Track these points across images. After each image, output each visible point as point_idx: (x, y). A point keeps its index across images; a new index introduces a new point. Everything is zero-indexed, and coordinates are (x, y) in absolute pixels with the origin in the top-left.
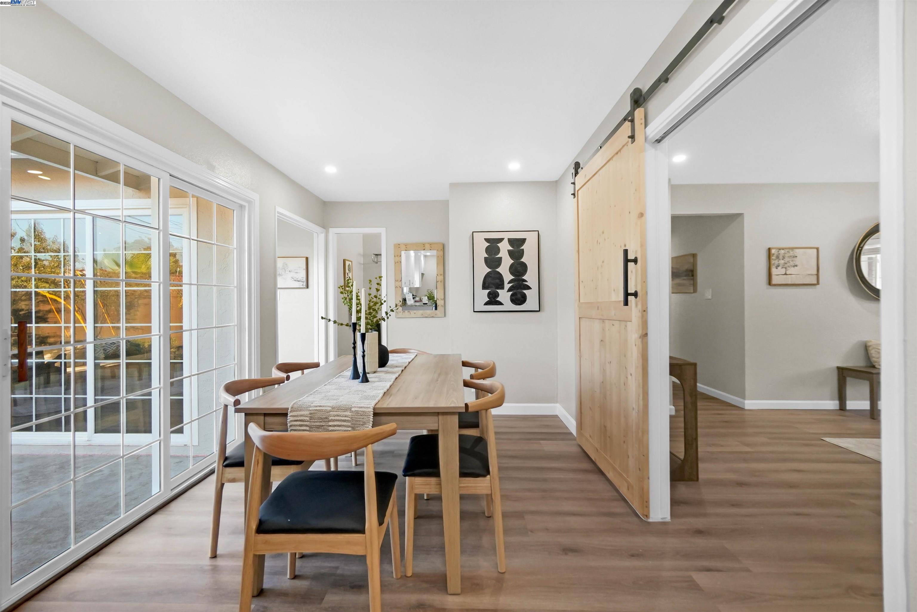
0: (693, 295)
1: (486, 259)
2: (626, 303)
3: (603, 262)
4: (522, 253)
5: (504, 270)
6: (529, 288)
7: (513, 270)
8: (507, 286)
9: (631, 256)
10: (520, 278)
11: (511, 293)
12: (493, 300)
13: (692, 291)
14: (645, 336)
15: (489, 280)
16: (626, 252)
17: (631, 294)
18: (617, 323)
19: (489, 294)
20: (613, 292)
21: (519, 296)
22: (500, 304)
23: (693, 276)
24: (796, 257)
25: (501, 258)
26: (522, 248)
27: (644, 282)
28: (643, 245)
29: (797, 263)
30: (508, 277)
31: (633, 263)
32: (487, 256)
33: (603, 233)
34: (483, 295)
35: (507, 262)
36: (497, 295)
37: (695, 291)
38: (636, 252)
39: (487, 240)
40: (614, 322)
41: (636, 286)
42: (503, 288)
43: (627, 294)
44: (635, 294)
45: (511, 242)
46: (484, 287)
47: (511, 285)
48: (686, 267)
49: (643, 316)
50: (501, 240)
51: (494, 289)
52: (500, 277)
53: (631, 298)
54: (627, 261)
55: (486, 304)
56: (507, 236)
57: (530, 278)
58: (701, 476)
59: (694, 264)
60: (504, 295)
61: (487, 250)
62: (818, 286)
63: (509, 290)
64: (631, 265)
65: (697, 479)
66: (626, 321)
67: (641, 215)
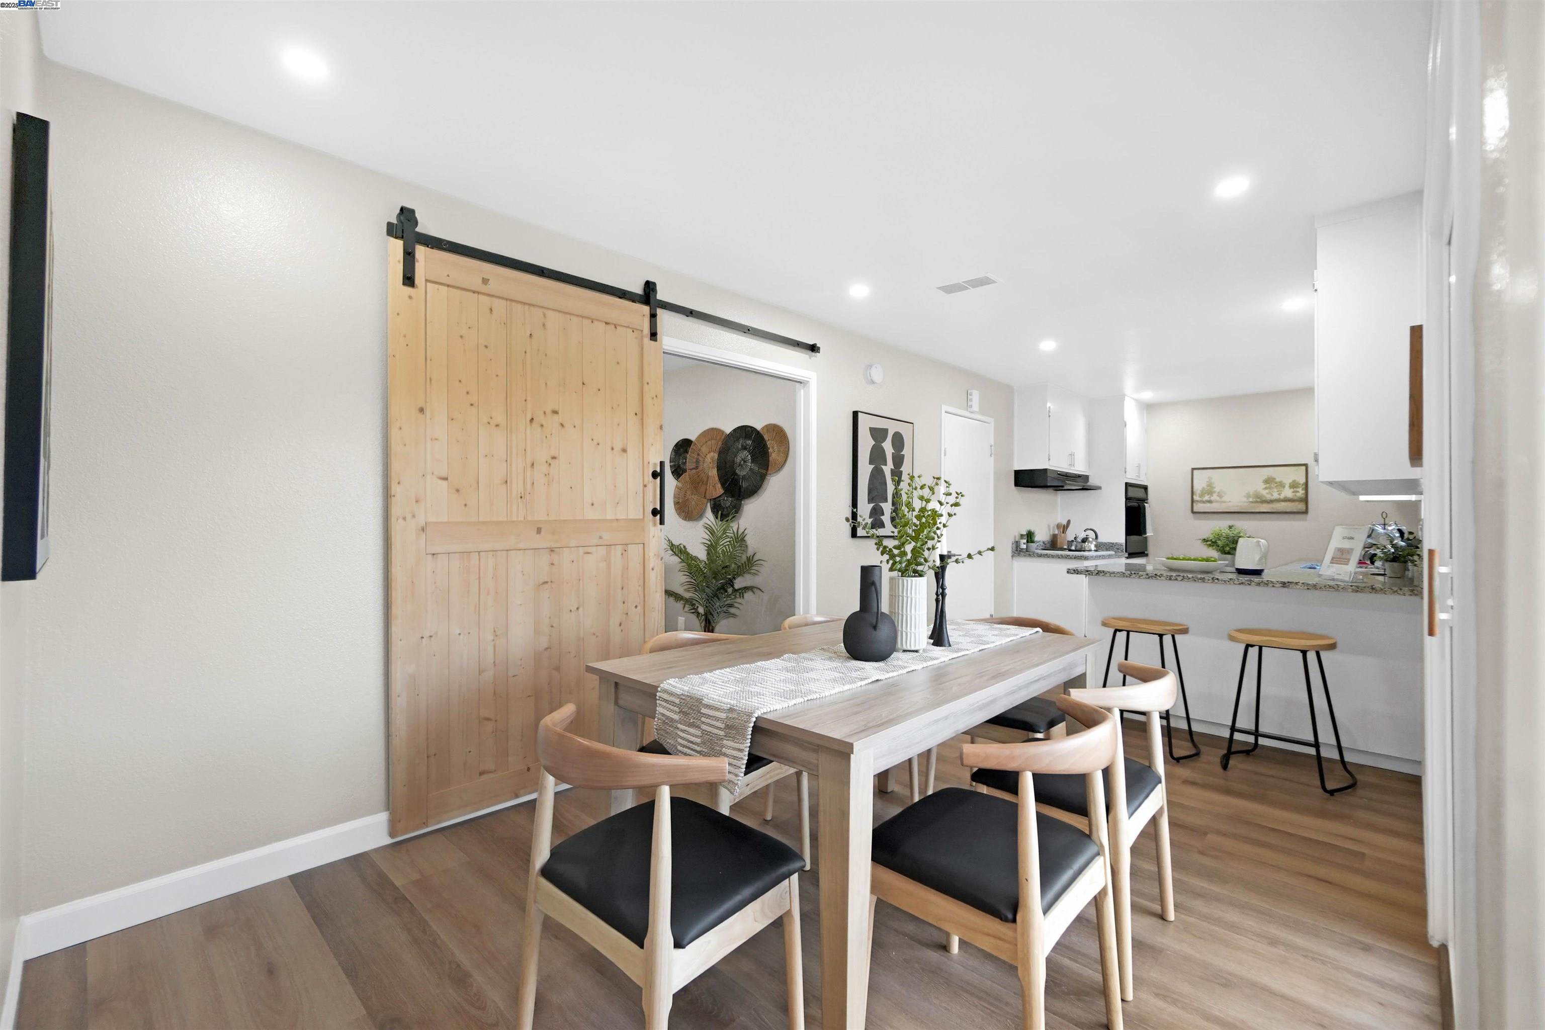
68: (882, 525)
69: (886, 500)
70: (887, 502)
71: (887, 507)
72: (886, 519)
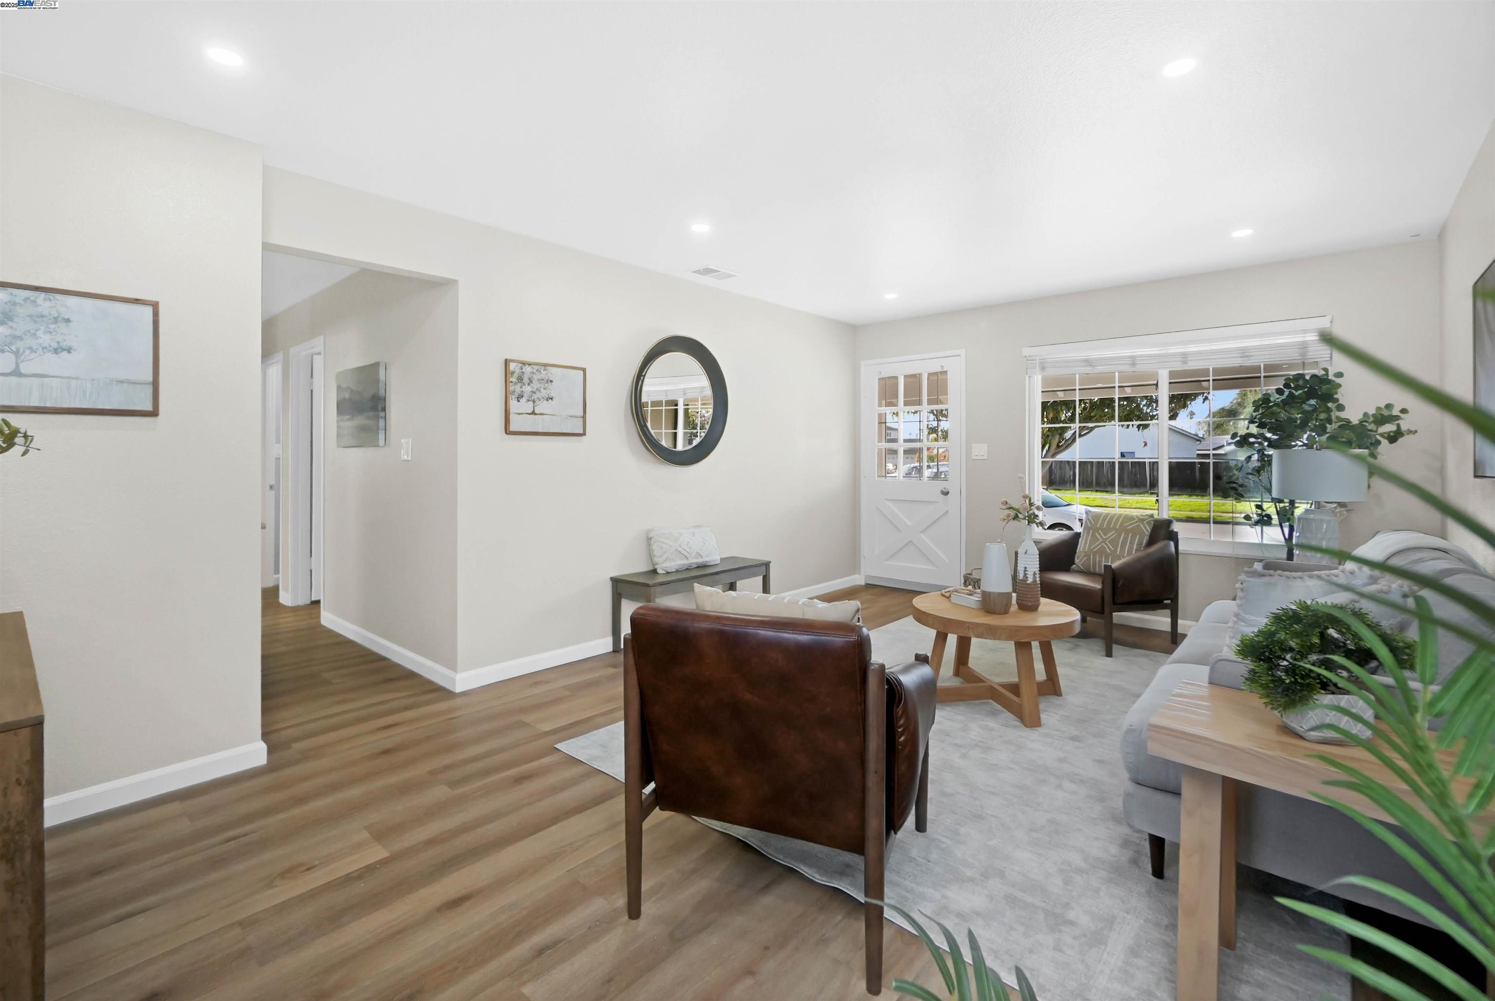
24: (551, 381)
29: (552, 395)
62: (584, 437)
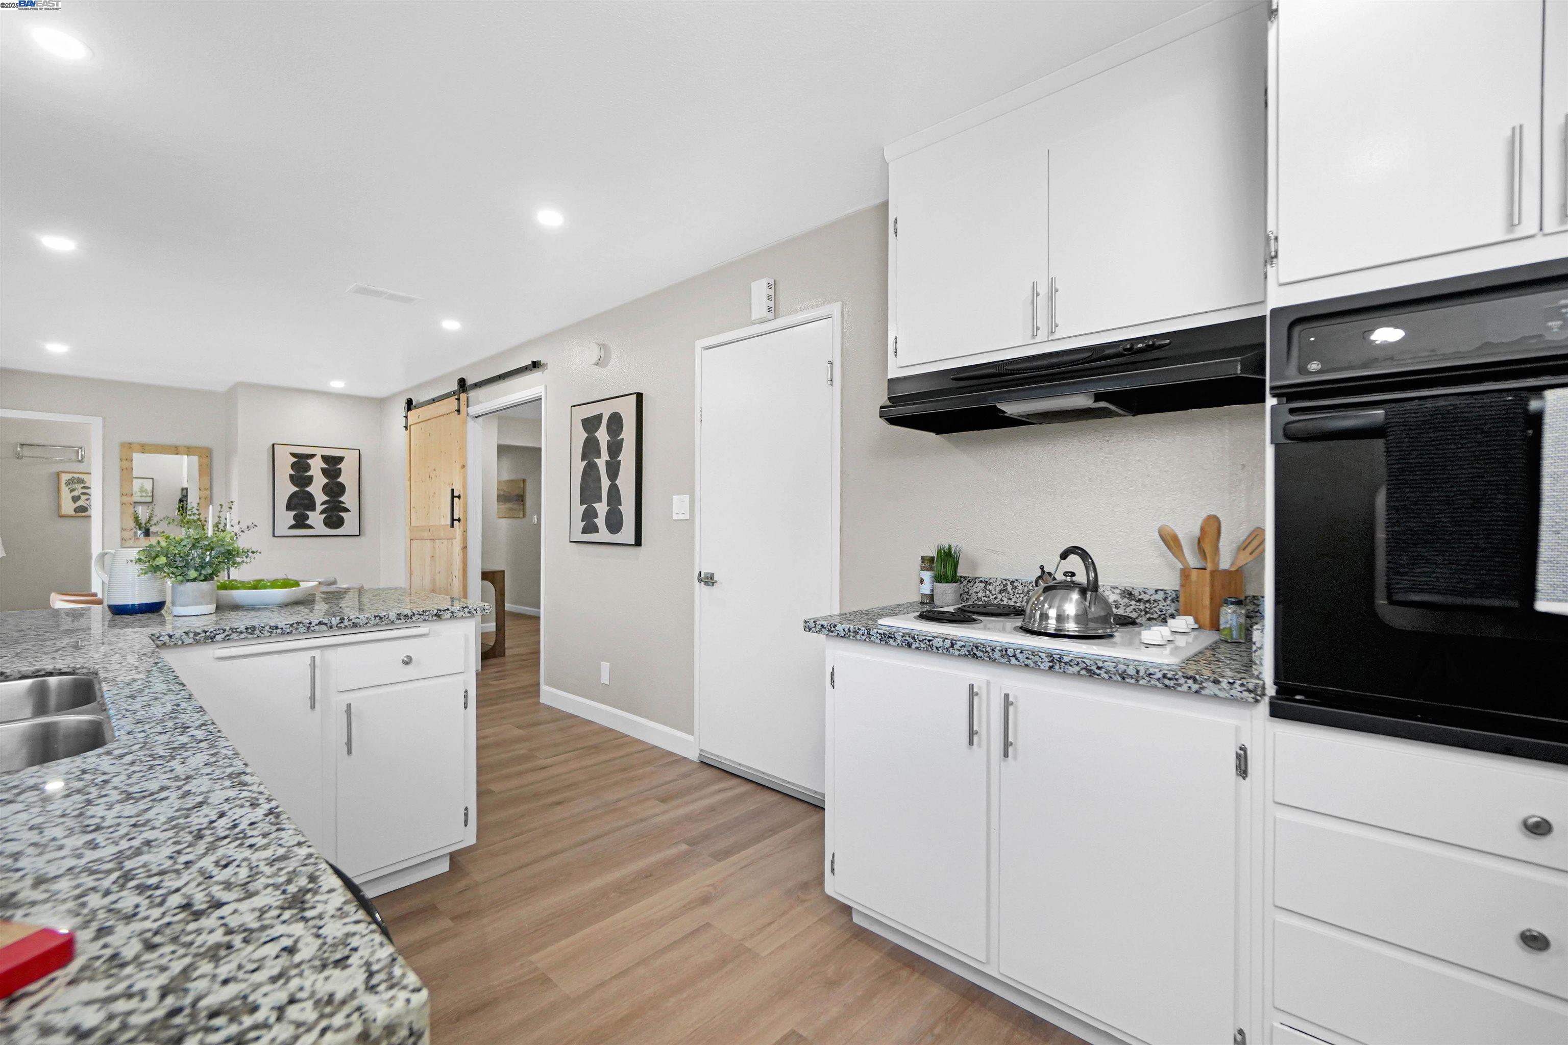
0: (523, 519)
1: (291, 476)
2: (452, 526)
3: (435, 493)
4: (338, 473)
5: (316, 489)
6: (347, 510)
7: (326, 489)
8: (319, 508)
9: (456, 494)
10: (336, 499)
11: (324, 516)
12: (301, 522)
13: (522, 516)
14: (465, 548)
15: (295, 501)
16: (452, 490)
17: (456, 520)
18: (445, 542)
19: (295, 517)
20: (442, 518)
21: (334, 519)
22: (310, 527)
23: (522, 501)
25: (312, 476)
26: (339, 467)
27: (465, 511)
28: (465, 486)
30: (320, 498)
31: (457, 499)
32: (294, 473)
33: (435, 470)
34: (288, 518)
35: (319, 481)
36: (307, 517)
37: (524, 516)
38: (460, 491)
39: (293, 455)
40: (443, 541)
41: (459, 514)
42: (314, 509)
43: (453, 520)
44: (459, 520)
45: (325, 459)
46: (289, 507)
47: (324, 506)
48: (517, 492)
49: (463, 535)
50: (312, 456)
51: (302, 511)
52: (310, 497)
53: (455, 522)
54: (453, 497)
55: (292, 527)
56: (319, 452)
57: (349, 499)
58: (507, 654)
59: (524, 489)
60: (316, 518)
61: (293, 466)
63: (322, 513)
64: (456, 500)
65: (504, 656)
66: (451, 539)
67: (463, 466)
68: (595, 530)
69: (599, 500)
70: (601, 502)
71: (602, 508)
72: (601, 522)
